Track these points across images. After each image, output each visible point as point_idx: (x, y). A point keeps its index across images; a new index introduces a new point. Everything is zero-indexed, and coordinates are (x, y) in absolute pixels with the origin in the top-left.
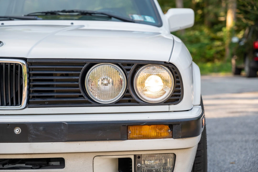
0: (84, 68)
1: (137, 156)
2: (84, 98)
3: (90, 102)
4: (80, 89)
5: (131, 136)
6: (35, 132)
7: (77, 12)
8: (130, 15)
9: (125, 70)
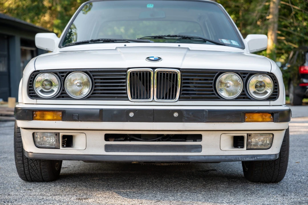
0: (216, 75)
1: (249, 135)
2: (215, 95)
3: (219, 98)
4: (213, 89)
5: (247, 120)
6: (187, 116)
7: (179, 36)
8: (220, 40)
9: (242, 77)
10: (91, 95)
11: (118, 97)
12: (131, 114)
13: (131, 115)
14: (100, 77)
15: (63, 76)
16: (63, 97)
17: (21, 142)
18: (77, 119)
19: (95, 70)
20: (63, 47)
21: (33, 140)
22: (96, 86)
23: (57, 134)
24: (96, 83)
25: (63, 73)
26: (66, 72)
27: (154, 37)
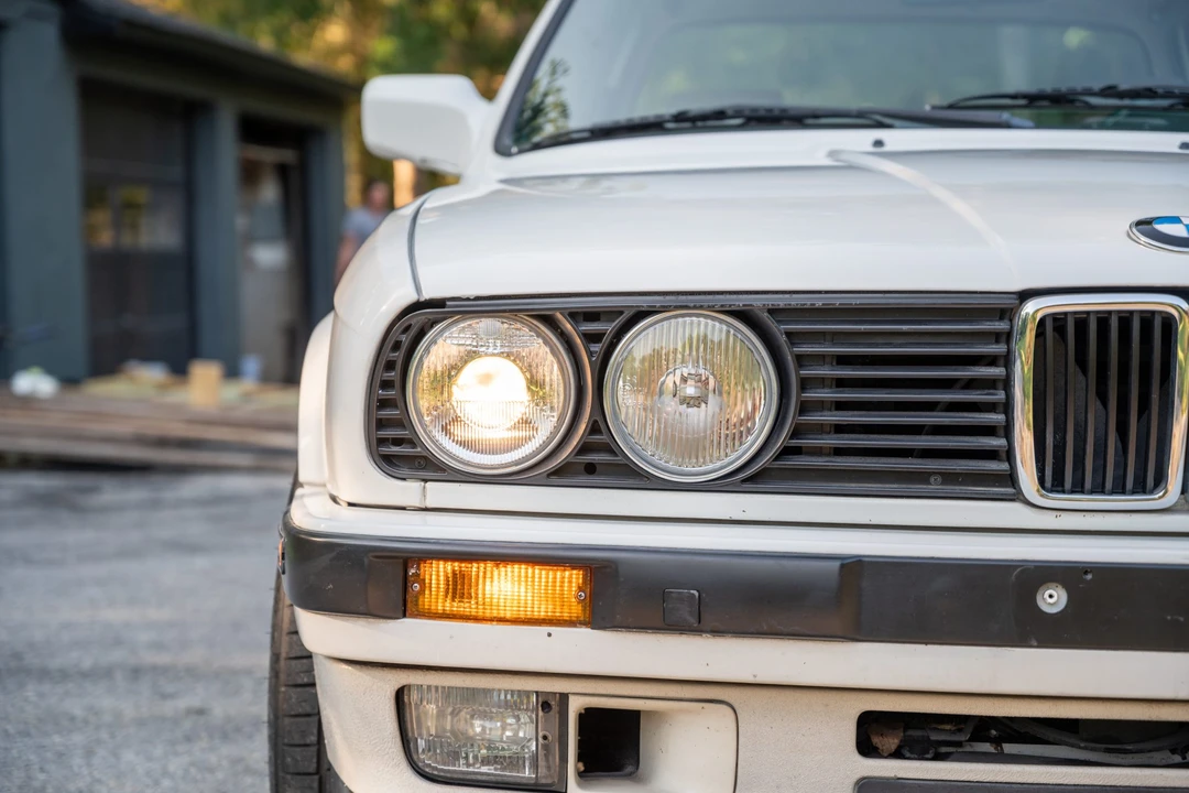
10: (776, 460)
11: (949, 478)
12: (1046, 595)
13: (1053, 599)
14: (834, 345)
15: (592, 338)
16: (590, 469)
17: (308, 715)
18: (693, 621)
19: (807, 301)
20: (521, 152)
21: (397, 733)
22: (804, 408)
23: (552, 705)
24: (805, 384)
25: (592, 316)
26: (612, 314)
27: (1024, 96)
